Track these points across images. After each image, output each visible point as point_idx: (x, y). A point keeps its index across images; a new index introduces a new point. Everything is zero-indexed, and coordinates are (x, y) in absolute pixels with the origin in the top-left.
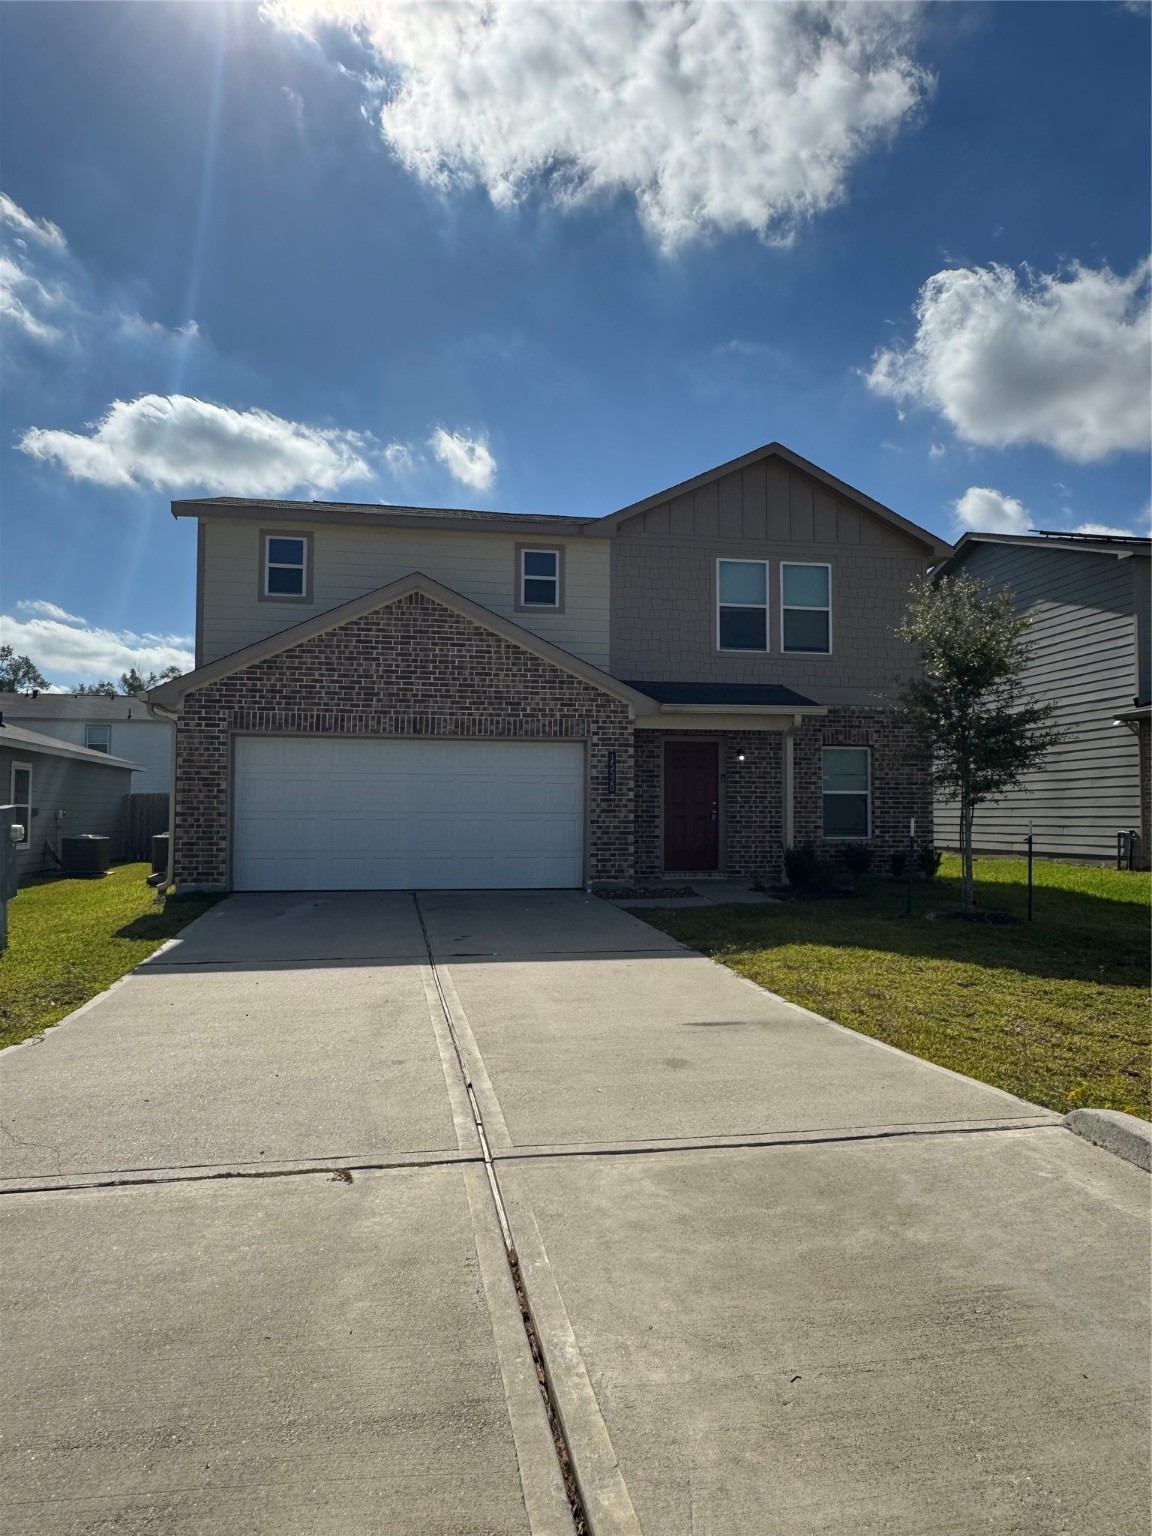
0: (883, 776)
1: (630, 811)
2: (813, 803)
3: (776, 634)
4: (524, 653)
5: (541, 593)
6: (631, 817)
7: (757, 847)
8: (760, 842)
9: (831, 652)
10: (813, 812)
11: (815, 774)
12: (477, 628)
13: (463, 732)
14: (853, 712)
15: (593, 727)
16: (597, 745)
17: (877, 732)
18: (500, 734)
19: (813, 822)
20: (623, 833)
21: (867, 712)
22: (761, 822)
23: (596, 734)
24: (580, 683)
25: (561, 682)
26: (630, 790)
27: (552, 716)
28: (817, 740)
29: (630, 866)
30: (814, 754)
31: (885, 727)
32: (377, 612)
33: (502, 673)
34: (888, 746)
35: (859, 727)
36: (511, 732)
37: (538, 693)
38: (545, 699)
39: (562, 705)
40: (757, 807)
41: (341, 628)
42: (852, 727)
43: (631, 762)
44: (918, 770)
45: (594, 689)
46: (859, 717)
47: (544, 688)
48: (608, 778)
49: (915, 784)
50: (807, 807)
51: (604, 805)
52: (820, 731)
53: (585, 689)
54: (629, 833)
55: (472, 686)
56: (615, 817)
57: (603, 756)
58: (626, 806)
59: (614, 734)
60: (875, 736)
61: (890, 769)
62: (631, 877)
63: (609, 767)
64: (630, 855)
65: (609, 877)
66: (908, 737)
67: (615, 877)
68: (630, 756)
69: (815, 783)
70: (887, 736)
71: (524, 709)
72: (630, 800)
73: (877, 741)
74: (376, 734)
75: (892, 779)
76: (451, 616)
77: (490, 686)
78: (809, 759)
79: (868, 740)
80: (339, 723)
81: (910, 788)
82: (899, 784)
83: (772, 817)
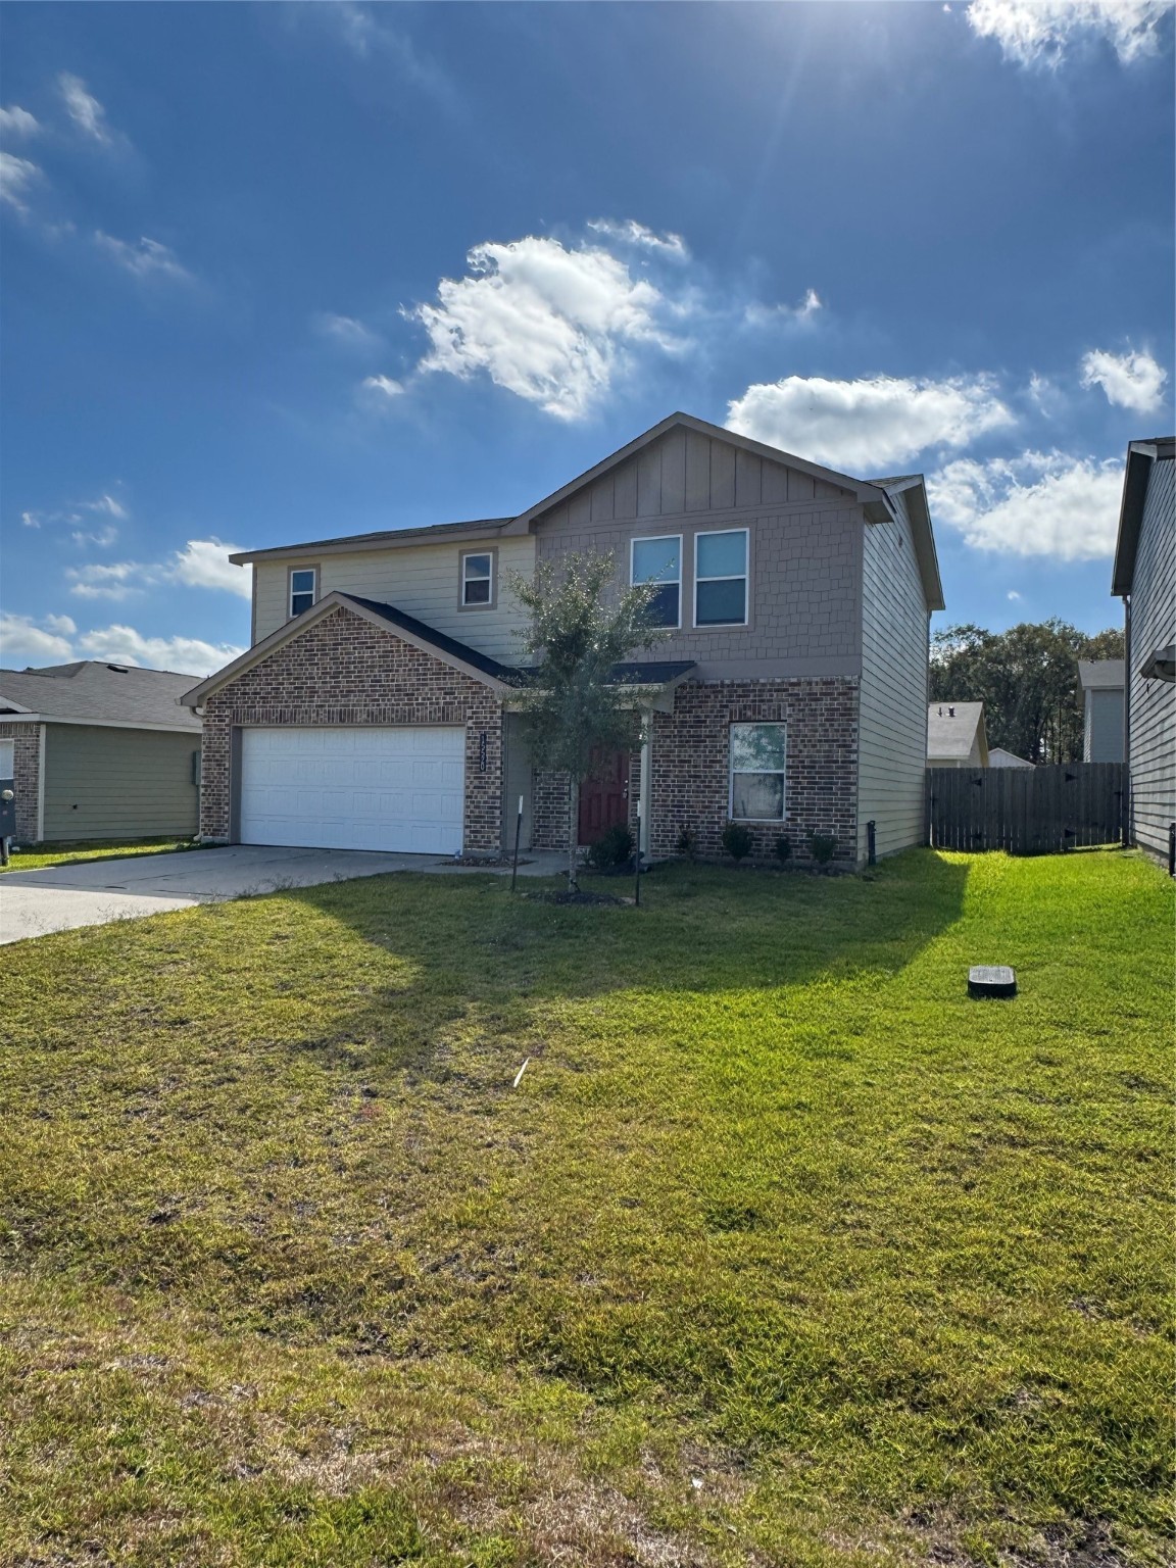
0: (797, 753)
1: (497, 788)
2: (718, 782)
3: (687, 606)
4: (417, 650)
5: (477, 592)
6: (498, 793)
7: (659, 826)
8: (663, 821)
9: (746, 623)
10: (717, 792)
11: (720, 752)
12: (384, 632)
13: (376, 720)
14: (764, 685)
15: (469, 712)
16: (471, 728)
17: (790, 705)
18: (400, 721)
19: (717, 802)
20: (491, 808)
21: (779, 684)
22: (663, 801)
23: (471, 718)
24: (459, 673)
25: (445, 674)
26: (497, 769)
27: (437, 704)
28: (723, 716)
29: (496, 838)
30: (720, 731)
31: (801, 700)
32: (317, 626)
33: (401, 669)
34: (804, 721)
35: (771, 701)
36: (405, 720)
37: (426, 685)
38: (431, 689)
39: (446, 694)
40: (660, 786)
41: (296, 642)
42: (762, 701)
43: (499, 743)
44: (839, 746)
45: (470, 678)
46: (770, 690)
47: (431, 679)
48: (480, 758)
49: (837, 762)
50: (710, 787)
51: (476, 782)
52: (726, 706)
53: (463, 678)
54: (496, 808)
55: (380, 681)
56: (485, 793)
57: (476, 738)
58: (493, 783)
59: (485, 718)
60: (788, 710)
61: (805, 746)
62: (497, 848)
63: (481, 748)
64: (498, 828)
65: (480, 847)
66: (827, 710)
67: (484, 847)
68: (498, 738)
69: (720, 761)
70: (803, 710)
71: (417, 699)
72: (497, 778)
73: (790, 716)
74: (316, 725)
75: (807, 757)
76: (365, 624)
77: (393, 681)
78: (715, 736)
79: (780, 715)
80: (293, 717)
81: (828, 767)
82: (814, 762)
83: (674, 796)
